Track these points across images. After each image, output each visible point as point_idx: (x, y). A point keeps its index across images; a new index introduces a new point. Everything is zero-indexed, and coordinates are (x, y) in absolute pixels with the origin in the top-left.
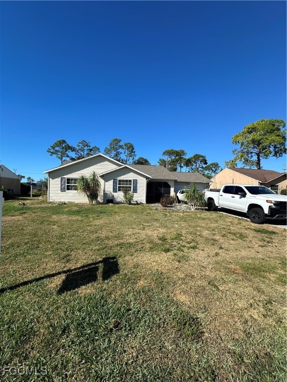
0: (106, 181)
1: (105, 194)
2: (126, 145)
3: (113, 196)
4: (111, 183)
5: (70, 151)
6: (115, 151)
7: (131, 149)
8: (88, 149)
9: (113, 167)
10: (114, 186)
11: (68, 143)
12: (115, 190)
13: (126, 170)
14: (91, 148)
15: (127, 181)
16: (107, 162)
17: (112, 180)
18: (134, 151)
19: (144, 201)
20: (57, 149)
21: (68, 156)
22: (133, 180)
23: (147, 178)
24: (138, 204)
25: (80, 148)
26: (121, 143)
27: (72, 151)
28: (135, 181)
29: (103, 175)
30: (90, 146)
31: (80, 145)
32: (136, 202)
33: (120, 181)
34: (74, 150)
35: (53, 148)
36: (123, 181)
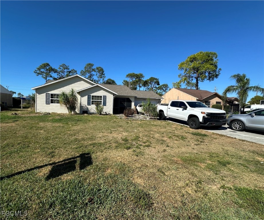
0: (82, 96)
1: (81, 107)
2: (97, 68)
3: (87, 108)
4: (86, 98)
5: (53, 72)
6: (89, 73)
7: (101, 72)
8: (67, 71)
9: (88, 86)
10: (88, 100)
11: (51, 66)
12: (89, 104)
13: (98, 89)
14: (70, 70)
15: (98, 97)
16: (82, 82)
17: (87, 96)
18: (104, 73)
19: (111, 112)
20: (42, 70)
21: (51, 77)
22: (104, 96)
23: (114, 94)
24: (107, 114)
25: (61, 70)
26: (93, 67)
27: (55, 72)
28: (105, 97)
29: (80, 92)
30: (69, 69)
31: (61, 67)
32: (106, 113)
33: (93, 96)
34: (56, 72)
35: (39, 69)
36: (96, 96)
